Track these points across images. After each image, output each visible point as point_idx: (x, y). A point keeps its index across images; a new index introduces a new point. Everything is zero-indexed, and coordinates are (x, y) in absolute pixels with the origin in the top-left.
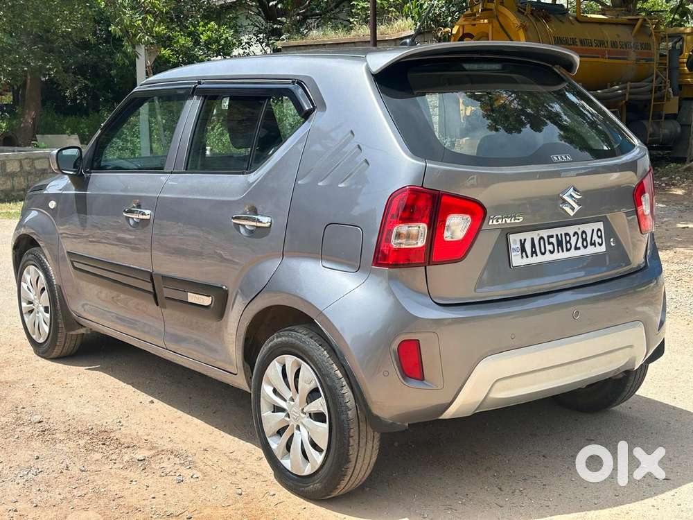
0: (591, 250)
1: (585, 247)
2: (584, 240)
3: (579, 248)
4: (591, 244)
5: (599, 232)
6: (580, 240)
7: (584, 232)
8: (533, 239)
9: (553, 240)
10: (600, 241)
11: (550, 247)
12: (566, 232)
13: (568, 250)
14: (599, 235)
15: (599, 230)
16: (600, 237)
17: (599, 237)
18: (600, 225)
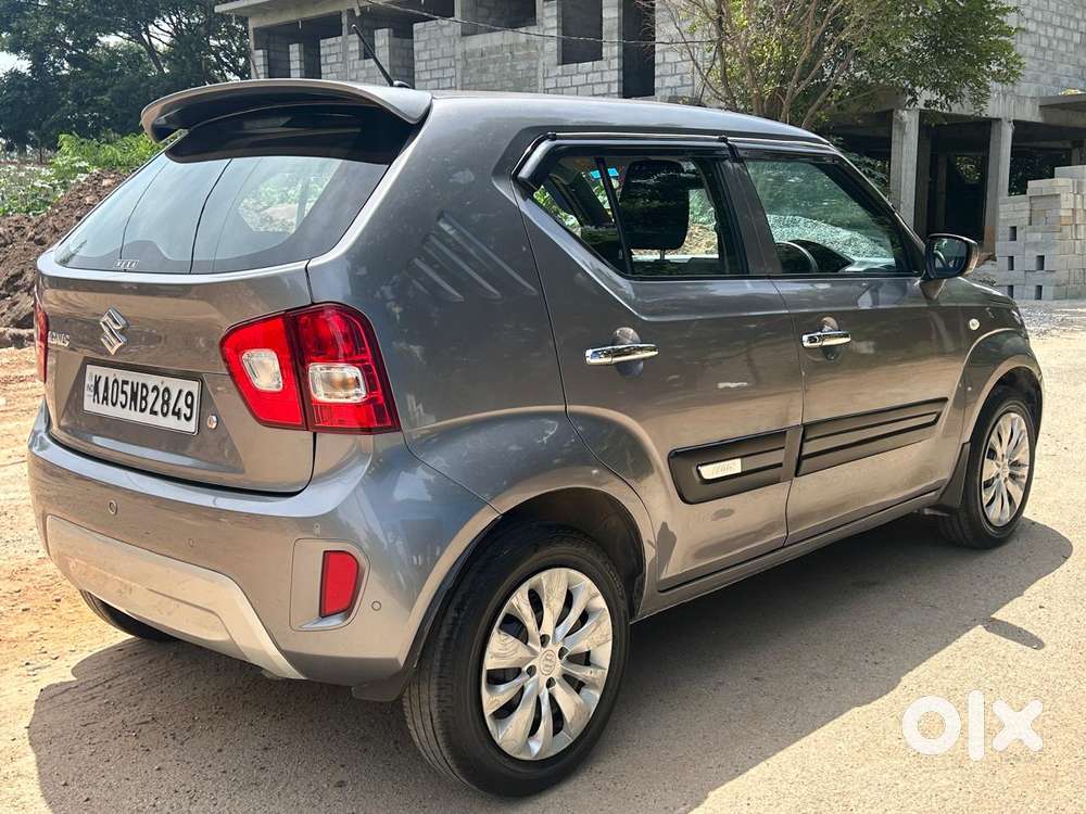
0: (170, 422)
1: (165, 415)
2: (166, 402)
3: (155, 413)
4: (174, 413)
5: (190, 398)
6: (160, 401)
7: (167, 390)
8: (107, 379)
9: (128, 388)
10: (188, 412)
11: (122, 398)
12: (144, 381)
13: (142, 410)
14: (189, 402)
15: (190, 394)
16: (190, 406)
17: (188, 406)
18: (194, 387)
